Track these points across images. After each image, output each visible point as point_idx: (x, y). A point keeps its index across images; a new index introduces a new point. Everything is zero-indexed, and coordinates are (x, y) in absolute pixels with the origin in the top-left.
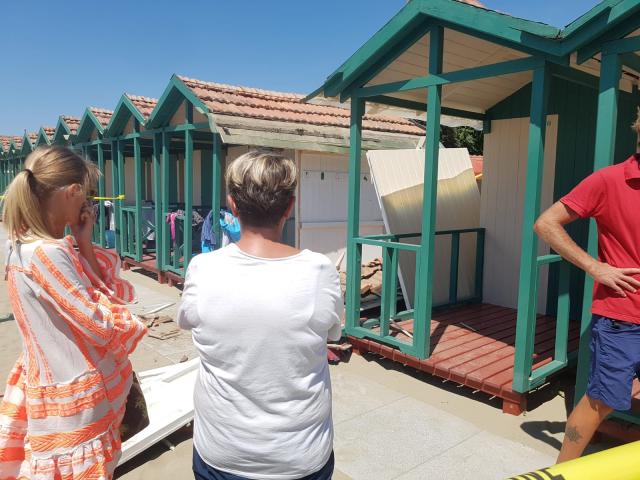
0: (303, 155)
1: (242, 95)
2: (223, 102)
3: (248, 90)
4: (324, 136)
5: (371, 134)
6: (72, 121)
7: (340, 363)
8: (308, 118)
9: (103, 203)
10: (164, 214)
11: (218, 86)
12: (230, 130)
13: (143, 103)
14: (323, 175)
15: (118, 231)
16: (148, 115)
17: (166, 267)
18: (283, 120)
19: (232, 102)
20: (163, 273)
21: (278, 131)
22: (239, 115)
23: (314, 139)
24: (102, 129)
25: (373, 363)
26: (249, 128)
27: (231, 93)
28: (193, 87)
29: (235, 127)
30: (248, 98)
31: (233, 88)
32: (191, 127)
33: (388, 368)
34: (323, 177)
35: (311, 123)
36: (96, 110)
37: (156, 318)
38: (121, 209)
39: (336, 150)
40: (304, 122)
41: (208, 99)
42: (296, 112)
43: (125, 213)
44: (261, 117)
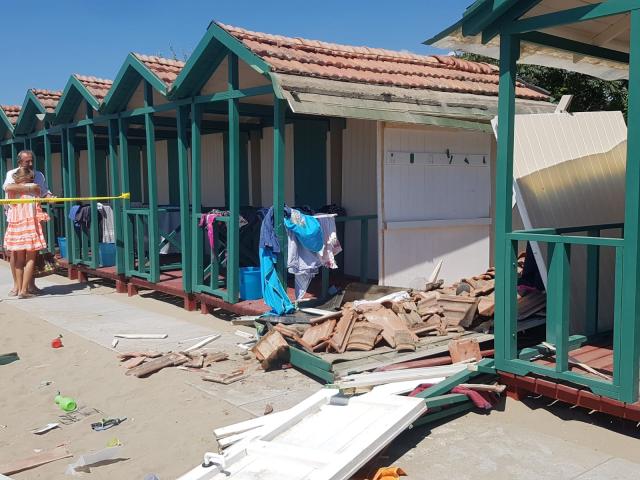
0: (387, 130)
1: (302, 49)
2: (283, 58)
3: (310, 43)
4: (417, 102)
5: (475, 100)
6: (45, 96)
7: (493, 412)
8: (394, 79)
9: (95, 206)
10: (196, 215)
11: (271, 37)
12: (301, 96)
13: (158, 66)
14: (412, 156)
15: (120, 243)
16: (169, 81)
17: (198, 288)
18: (363, 82)
19: (294, 59)
20: (192, 296)
21: (360, 96)
22: (309, 75)
23: (406, 107)
24: (96, 105)
25: (541, 412)
26: (323, 92)
27: (289, 47)
28: (242, 38)
29: (306, 90)
30: (311, 54)
31: (290, 41)
32: (238, 94)
33: (565, 417)
34: (412, 161)
35: (398, 86)
36: (84, 78)
37: (205, 356)
38: (126, 212)
39: (434, 122)
40: (390, 84)
41: (264, 53)
42: (376, 71)
43: (132, 217)
44: (336, 78)
